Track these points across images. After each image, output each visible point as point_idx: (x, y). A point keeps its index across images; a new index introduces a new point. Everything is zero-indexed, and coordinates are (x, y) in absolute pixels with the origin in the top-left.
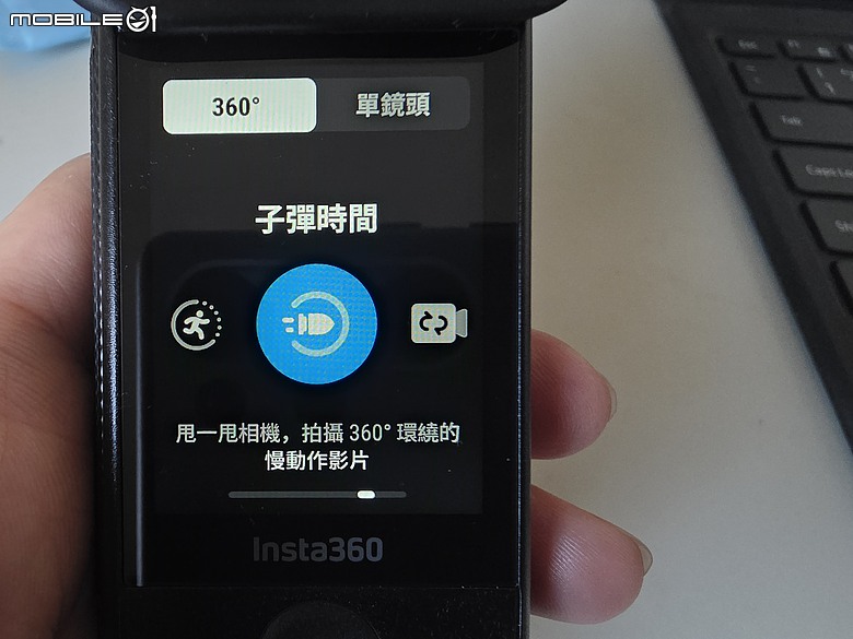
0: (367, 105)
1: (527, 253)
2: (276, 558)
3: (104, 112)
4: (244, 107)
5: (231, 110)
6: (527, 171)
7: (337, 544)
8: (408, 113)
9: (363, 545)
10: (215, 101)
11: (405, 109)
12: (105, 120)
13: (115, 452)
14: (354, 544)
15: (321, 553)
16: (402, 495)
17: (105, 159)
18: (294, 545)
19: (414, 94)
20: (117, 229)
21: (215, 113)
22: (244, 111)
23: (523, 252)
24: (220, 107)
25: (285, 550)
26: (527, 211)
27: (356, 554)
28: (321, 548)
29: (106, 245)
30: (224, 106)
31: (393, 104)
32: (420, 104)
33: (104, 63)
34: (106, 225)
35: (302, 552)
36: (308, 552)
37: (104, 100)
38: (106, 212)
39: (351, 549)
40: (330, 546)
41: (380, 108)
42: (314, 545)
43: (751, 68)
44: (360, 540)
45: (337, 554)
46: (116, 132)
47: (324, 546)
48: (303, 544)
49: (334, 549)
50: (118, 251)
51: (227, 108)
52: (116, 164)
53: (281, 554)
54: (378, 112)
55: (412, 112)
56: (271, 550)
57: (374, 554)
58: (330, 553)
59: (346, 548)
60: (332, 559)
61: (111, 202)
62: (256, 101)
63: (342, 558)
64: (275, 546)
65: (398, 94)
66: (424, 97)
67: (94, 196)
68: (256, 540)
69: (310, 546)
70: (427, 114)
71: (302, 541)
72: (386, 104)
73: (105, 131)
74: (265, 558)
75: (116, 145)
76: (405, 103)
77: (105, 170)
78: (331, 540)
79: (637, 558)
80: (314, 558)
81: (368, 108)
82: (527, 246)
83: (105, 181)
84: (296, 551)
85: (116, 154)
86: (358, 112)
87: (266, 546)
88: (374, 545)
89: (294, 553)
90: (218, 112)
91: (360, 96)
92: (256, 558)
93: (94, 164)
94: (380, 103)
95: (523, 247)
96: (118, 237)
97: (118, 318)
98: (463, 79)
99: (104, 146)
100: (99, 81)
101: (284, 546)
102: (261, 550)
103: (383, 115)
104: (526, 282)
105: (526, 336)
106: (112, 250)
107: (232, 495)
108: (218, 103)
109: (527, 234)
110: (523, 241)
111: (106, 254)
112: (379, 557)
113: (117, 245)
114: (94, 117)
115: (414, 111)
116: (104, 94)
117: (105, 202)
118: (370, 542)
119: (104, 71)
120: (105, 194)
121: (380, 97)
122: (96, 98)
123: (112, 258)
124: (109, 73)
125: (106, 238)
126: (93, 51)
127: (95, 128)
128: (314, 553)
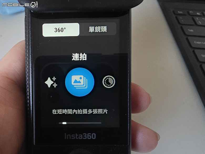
0: (91, 29)
1: (130, 65)
2: (70, 138)
3: (29, 31)
4: (62, 30)
6: (130, 45)
7: (85, 135)
8: (101, 31)
10: (55, 28)
11: (101, 30)
12: (29, 33)
14: (89, 135)
15: (81, 137)
16: (100, 123)
17: (29, 43)
18: (74, 135)
19: (103, 27)
20: (32, 60)
21: (55, 32)
22: (62, 31)
23: (129, 64)
24: (56, 30)
25: (72, 136)
27: (89, 137)
28: (81, 136)
30: (57, 30)
31: (98, 29)
32: (104, 29)
33: (28, 20)
34: (29, 59)
35: (76, 137)
36: (78, 137)
37: (28, 29)
38: (29, 55)
39: (88, 136)
40: (83, 135)
41: (95, 30)
42: (79, 135)
43: (181, 18)
44: (90, 134)
45: (85, 137)
46: (31, 36)
47: (82, 135)
48: (77, 135)
49: (84, 136)
51: (58, 30)
52: (31, 44)
53: (71, 137)
54: (94, 31)
55: (102, 31)
56: (69, 136)
57: (94, 137)
58: (83, 137)
59: (87, 136)
62: (65, 29)
63: (86, 138)
65: (99, 27)
66: (105, 27)
67: (26, 51)
68: (65, 134)
69: (78, 135)
70: (106, 31)
71: (76, 134)
72: (96, 29)
73: (29, 36)
74: (68, 138)
75: (31, 39)
76: (101, 29)
77: (29, 45)
79: (156, 137)
80: (79, 138)
81: (92, 30)
83: (29, 48)
84: (75, 137)
85: (31, 42)
86: (89, 31)
87: (68, 135)
88: (94, 135)
89: (74, 137)
90: (56, 31)
91: (90, 27)
92: (65, 138)
93: (26, 44)
94: (95, 29)
95: (129, 63)
97: (32, 81)
98: (115, 23)
99: (28, 40)
100: (27, 24)
102: (66, 136)
103: (95, 32)
104: (130, 72)
105: (130, 84)
106: (31, 65)
107: (60, 123)
108: (56, 29)
109: (130, 60)
110: (129, 62)
111: (29, 66)
113: (32, 63)
114: (26, 32)
116: (28, 27)
117: (29, 53)
118: (93, 134)
119: (28, 21)
120: (29, 51)
121: (95, 27)
122: (26, 28)
123: (31, 66)
124: (30, 22)
125: (29, 62)
126: (26, 17)
127: (26, 35)
128: (79, 137)
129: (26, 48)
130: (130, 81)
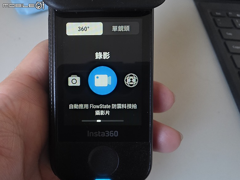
0: (115, 28)
2: (93, 136)
3: (52, 30)
5: (83, 30)
7: (107, 132)
9: (113, 133)
11: (124, 30)
12: (52, 32)
13: (55, 111)
14: (111, 132)
15: (103, 135)
16: (123, 121)
17: (52, 41)
19: (126, 26)
20: (55, 58)
21: (79, 30)
22: (86, 30)
26: (152, 54)
27: (112, 135)
29: (53, 62)
30: (81, 29)
31: (121, 28)
32: (127, 28)
33: (52, 18)
34: (53, 57)
36: (100, 134)
37: (52, 27)
38: (53, 54)
39: (110, 133)
40: (106, 133)
41: (118, 29)
42: (102, 133)
44: (113, 131)
45: (107, 135)
46: (55, 35)
48: (99, 133)
49: (107, 134)
50: (55, 63)
52: (55, 42)
53: (94, 135)
56: (92, 134)
57: (116, 135)
58: (106, 134)
59: (109, 133)
60: (106, 136)
61: (54, 52)
62: (88, 27)
64: (93, 133)
65: (122, 26)
68: (88, 131)
70: (129, 31)
71: (99, 132)
73: (52, 35)
74: (90, 136)
75: (55, 38)
76: (124, 28)
77: (53, 44)
78: (106, 132)
82: (152, 62)
83: (53, 47)
84: (98, 134)
85: (55, 40)
86: (112, 30)
87: (90, 133)
88: (116, 132)
89: (97, 134)
91: (113, 26)
92: (88, 136)
93: (49, 43)
96: (55, 60)
97: (56, 79)
98: (137, 23)
99: (52, 39)
100: (51, 23)
101: (95, 133)
102: (89, 134)
103: (118, 31)
104: (152, 70)
105: (152, 83)
106: (54, 63)
107: (83, 121)
108: (79, 28)
111: (53, 64)
112: (117, 135)
114: (49, 31)
115: (126, 30)
116: (52, 26)
118: (115, 132)
119: (52, 20)
120: (53, 50)
121: (118, 27)
122: (50, 27)
123: (54, 65)
124: (54, 21)
125: (53, 60)
126: (49, 16)
127: (50, 34)
128: (102, 134)
129: (49, 46)
130: (152, 79)
